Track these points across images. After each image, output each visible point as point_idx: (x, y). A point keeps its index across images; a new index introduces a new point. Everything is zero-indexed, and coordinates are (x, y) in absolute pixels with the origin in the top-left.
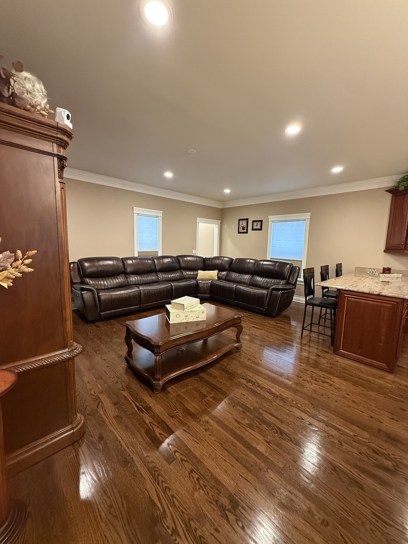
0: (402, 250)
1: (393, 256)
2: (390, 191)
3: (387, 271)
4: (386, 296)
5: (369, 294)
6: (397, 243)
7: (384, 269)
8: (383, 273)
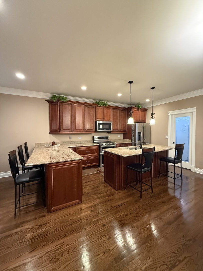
0: (58, 132)
1: (54, 135)
2: (48, 101)
3: (54, 144)
4: (74, 160)
5: (66, 161)
6: (55, 128)
7: (52, 143)
8: (52, 145)
